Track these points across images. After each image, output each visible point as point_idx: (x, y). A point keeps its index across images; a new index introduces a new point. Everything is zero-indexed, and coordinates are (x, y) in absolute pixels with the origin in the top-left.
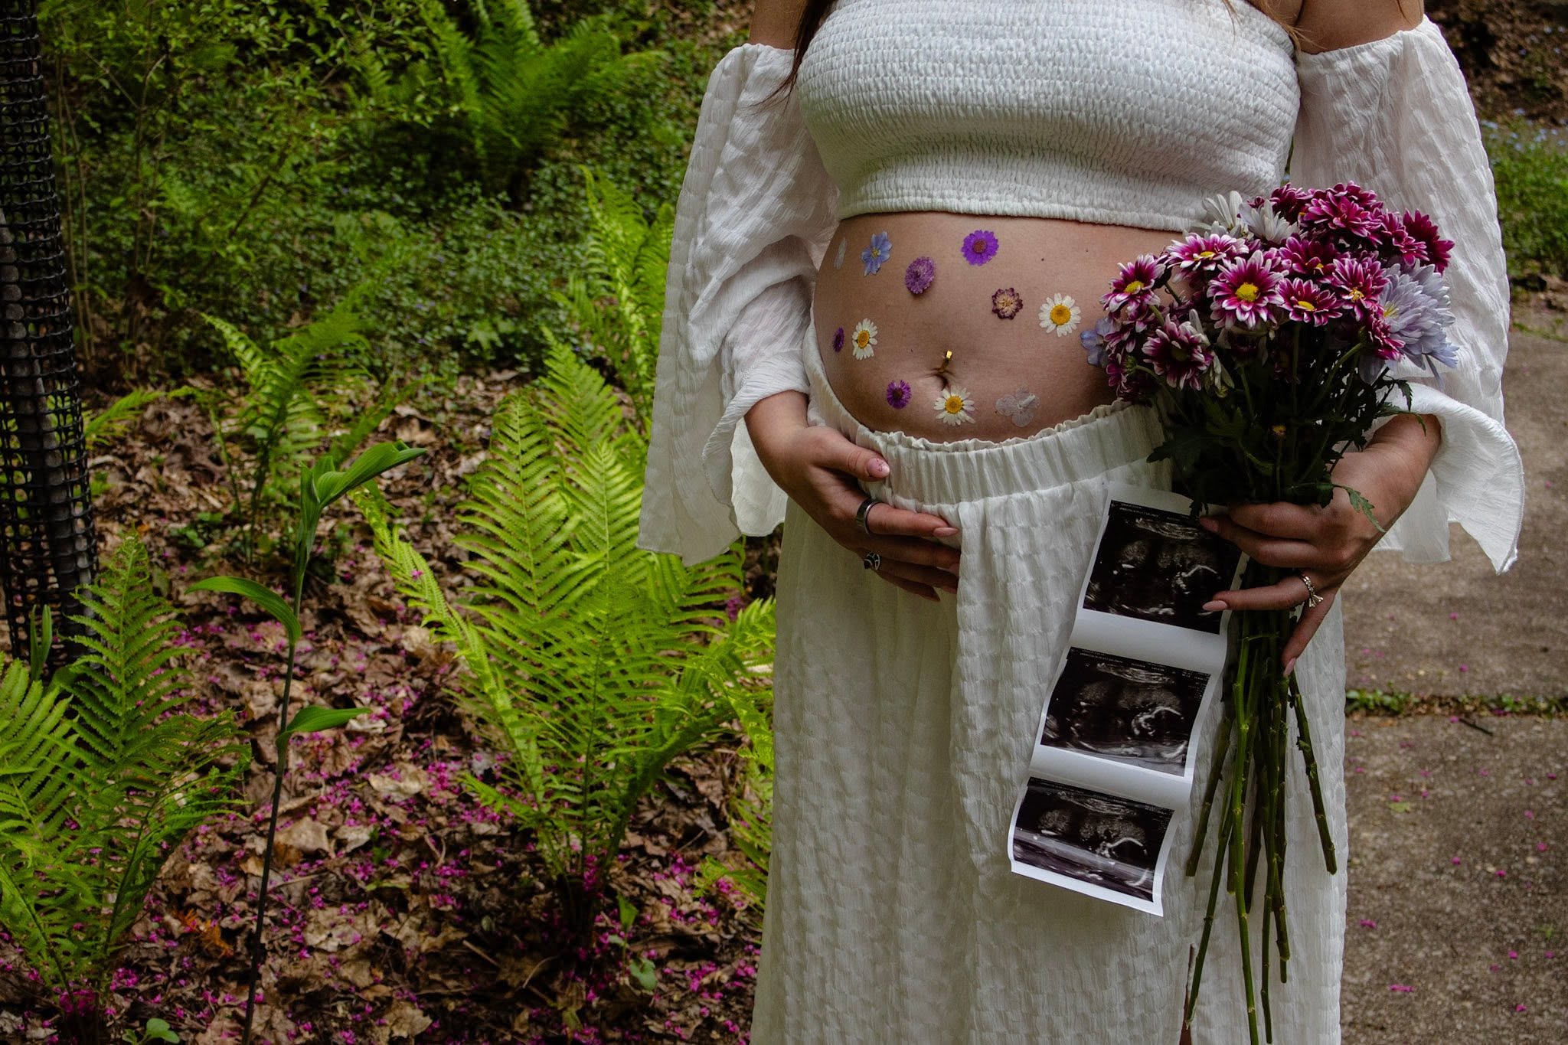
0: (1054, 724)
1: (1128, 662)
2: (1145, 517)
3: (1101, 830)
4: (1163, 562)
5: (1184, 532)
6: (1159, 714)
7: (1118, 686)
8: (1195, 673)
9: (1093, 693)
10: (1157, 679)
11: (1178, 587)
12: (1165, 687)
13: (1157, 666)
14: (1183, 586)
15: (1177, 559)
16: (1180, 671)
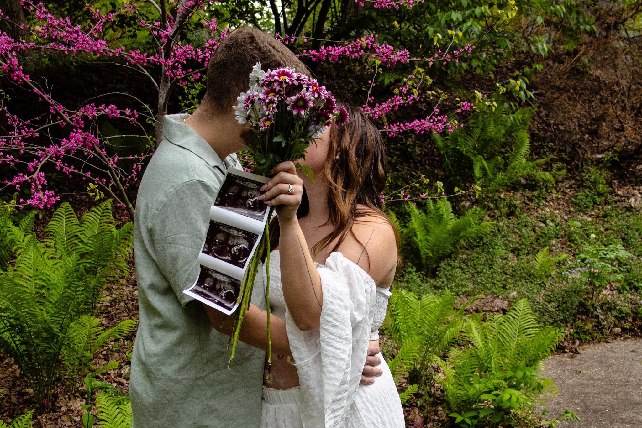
0: (207, 246)
1: (230, 227)
2: (240, 179)
3: (222, 286)
4: (244, 195)
5: (253, 186)
6: (241, 248)
7: (228, 236)
8: (254, 234)
9: (220, 237)
10: (241, 234)
11: (249, 204)
12: (244, 238)
13: (240, 230)
14: (251, 204)
15: (249, 194)
16: (248, 232)
